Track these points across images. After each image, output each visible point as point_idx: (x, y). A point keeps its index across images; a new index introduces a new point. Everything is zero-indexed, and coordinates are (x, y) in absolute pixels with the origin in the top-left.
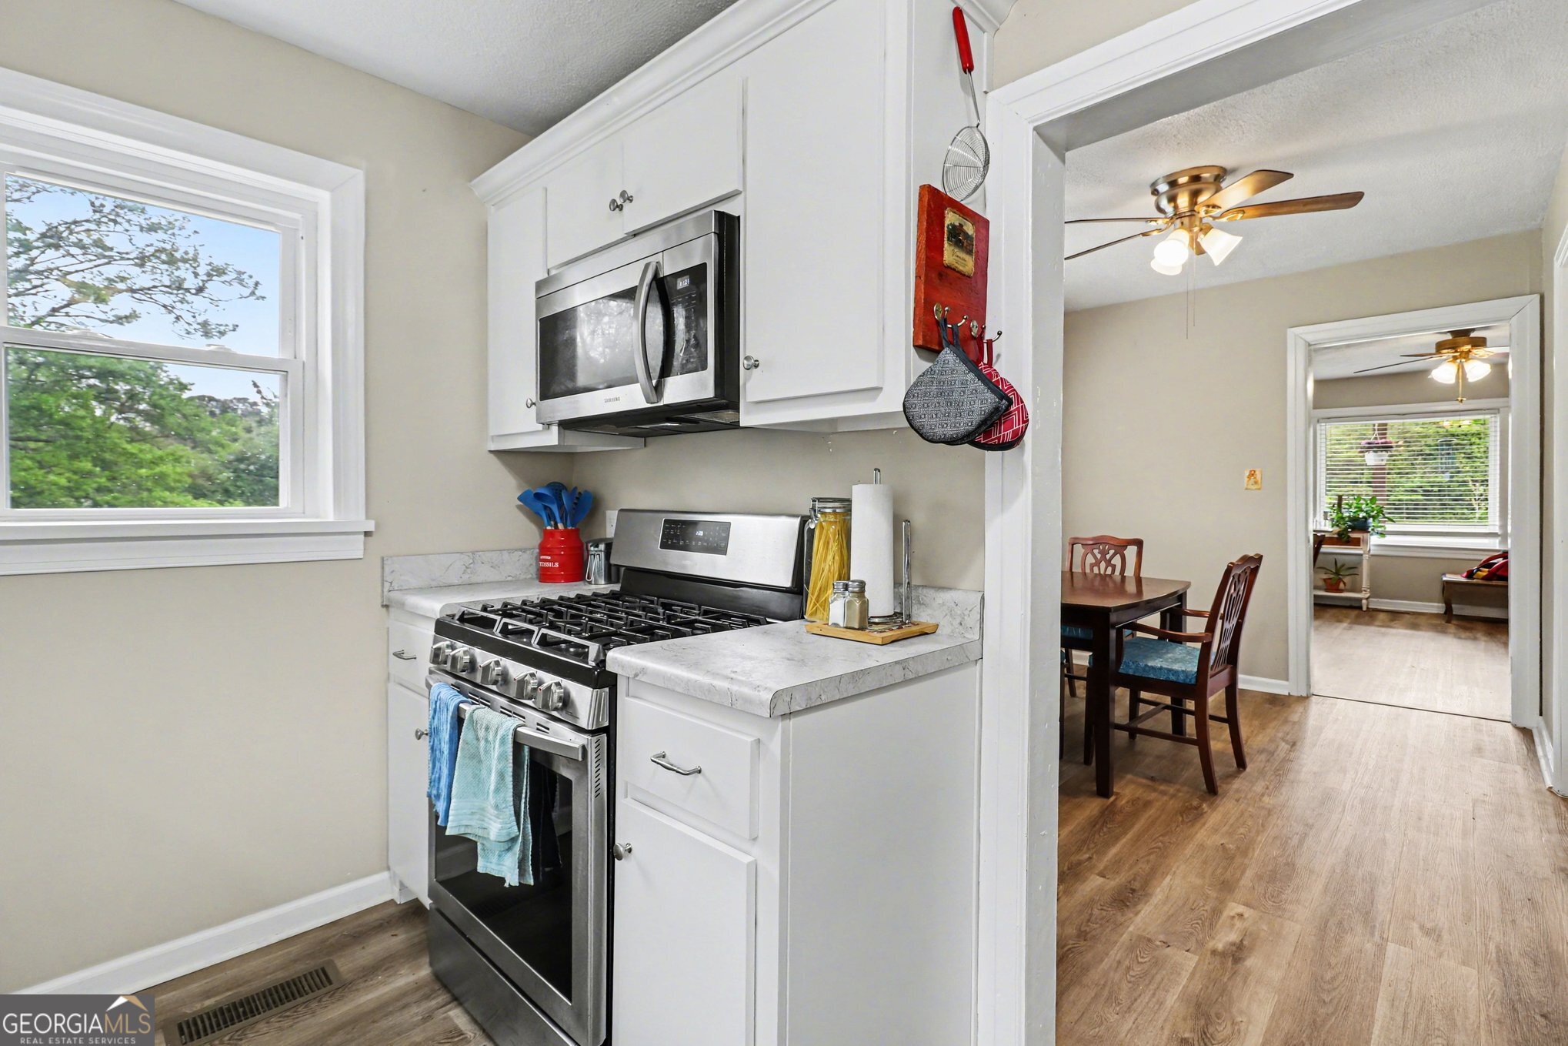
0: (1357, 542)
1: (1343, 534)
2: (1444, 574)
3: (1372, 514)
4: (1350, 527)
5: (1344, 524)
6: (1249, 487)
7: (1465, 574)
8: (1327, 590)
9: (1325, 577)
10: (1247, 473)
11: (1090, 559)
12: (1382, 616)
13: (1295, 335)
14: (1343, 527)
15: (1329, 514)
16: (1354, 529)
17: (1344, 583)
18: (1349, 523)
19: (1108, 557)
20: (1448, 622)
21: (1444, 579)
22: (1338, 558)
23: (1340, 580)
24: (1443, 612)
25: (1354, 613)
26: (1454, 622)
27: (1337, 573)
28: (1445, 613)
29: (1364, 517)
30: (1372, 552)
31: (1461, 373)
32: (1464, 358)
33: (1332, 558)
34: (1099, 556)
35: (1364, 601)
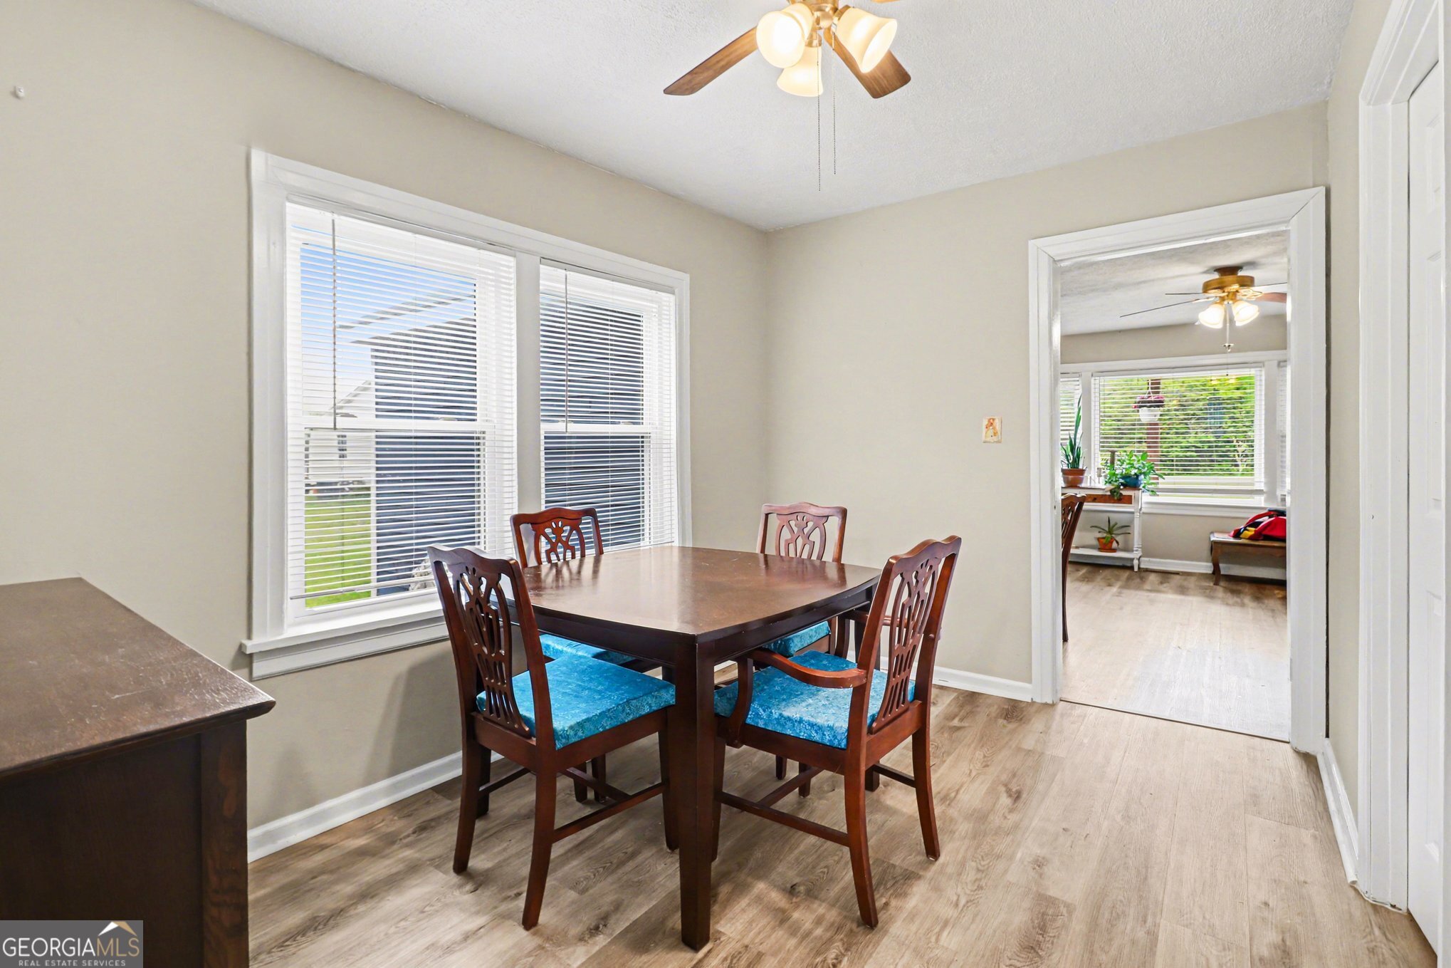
0: (1128, 500)
1: (1115, 492)
2: (1212, 533)
3: (1143, 471)
4: (1122, 484)
5: (1116, 481)
6: (988, 439)
7: (1232, 533)
8: (1100, 549)
9: (1100, 535)
10: (985, 422)
11: (786, 534)
12: (1152, 577)
13: (1038, 248)
14: (1116, 484)
15: (1103, 471)
16: (1126, 486)
17: (1117, 542)
18: (1121, 481)
19: (806, 531)
20: (1216, 584)
21: (1212, 539)
22: (1112, 516)
23: (1113, 539)
24: (1211, 572)
25: (1126, 574)
26: (1222, 583)
27: (1110, 532)
28: (1214, 573)
29: (1136, 474)
30: (1143, 510)
31: (1229, 320)
32: (1232, 299)
33: (1105, 516)
34: (796, 529)
35: (1136, 562)
